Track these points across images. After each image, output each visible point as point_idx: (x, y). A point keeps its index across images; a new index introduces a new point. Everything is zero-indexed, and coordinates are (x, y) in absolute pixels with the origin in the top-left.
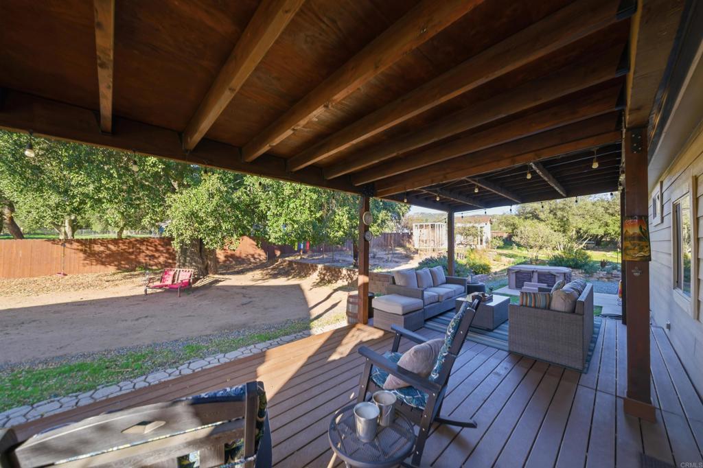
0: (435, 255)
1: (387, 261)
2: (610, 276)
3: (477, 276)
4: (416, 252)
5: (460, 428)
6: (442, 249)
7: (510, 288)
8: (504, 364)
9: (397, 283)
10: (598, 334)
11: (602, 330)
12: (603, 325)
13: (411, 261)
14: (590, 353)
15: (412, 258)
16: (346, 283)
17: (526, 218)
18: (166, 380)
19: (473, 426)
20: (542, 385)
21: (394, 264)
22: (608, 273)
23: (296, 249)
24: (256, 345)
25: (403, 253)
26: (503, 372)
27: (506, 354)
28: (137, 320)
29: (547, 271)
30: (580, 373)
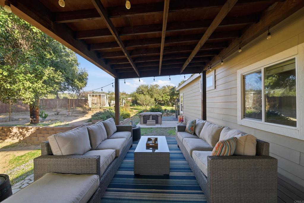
0: (102, 110)
1: (68, 116)
3: (125, 120)
4: (90, 109)
6: (105, 107)
7: (141, 124)
9: (54, 153)
13: (86, 115)
15: (87, 113)
16: (16, 140)
17: (140, 94)
21: (74, 117)
22: (167, 113)
25: (81, 110)
29: (155, 114)
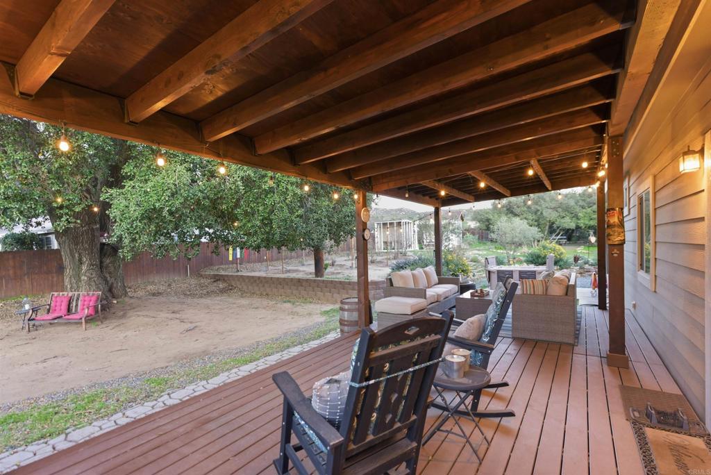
2: (582, 271)
5: (495, 389)
6: (411, 252)
8: (512, 347)
9: (395, 285)
10: (581, 318)
11: (583, 315)
12: (583, 311)
14: (578, 332)
17: (500, 213)
18: (150, 413)
19: (506, 384)
20: (546, 357)
22: (581, 268)
23: (231, 258)
24: (241, 368)
26: (514, 353)
27: (510, 340)
28: (45, 361)
30: (573, 345)
